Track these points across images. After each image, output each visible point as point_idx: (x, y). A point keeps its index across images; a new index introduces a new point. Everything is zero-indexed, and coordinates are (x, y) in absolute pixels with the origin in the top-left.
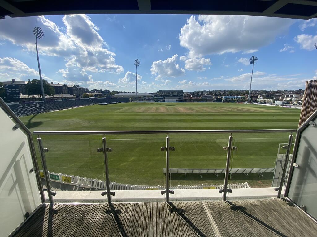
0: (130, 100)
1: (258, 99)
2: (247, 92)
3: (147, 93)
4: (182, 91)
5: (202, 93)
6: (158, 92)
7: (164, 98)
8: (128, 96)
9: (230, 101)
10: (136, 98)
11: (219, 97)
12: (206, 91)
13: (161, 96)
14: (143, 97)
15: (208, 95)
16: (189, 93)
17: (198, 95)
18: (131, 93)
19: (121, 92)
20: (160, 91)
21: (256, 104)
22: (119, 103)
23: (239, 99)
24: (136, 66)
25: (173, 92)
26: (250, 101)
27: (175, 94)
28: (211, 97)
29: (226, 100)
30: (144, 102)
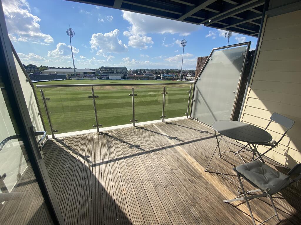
0: (67, 77)
1: (187, 77)
2: (179, 71)
3: (87, 69)
4: (126, 69)
5: (145, 71)
6: (100, 68)
7: (108, 75)
8: (64, 72)
9: (167, 79)
10: (74, 75)
11: (158, 75)
12: (147, 69)
13: (104, 73)
14: (82, 73)
15: (150, 73)
16: (133, 71)
17: (141, 72)
18: (66, 68)
19: (54, 68)
20: (102, 67)
21: (186, 81)
22: (53, 81)
23: (174, 77)
24: (70, 37)
25: (117, 69)
26: (182, 79)
27: (119, 71)
28: (152, 75)
29: (164, 78)
30: (84, 79)
